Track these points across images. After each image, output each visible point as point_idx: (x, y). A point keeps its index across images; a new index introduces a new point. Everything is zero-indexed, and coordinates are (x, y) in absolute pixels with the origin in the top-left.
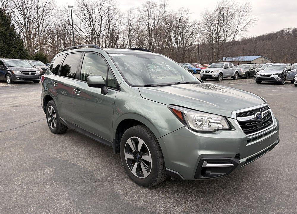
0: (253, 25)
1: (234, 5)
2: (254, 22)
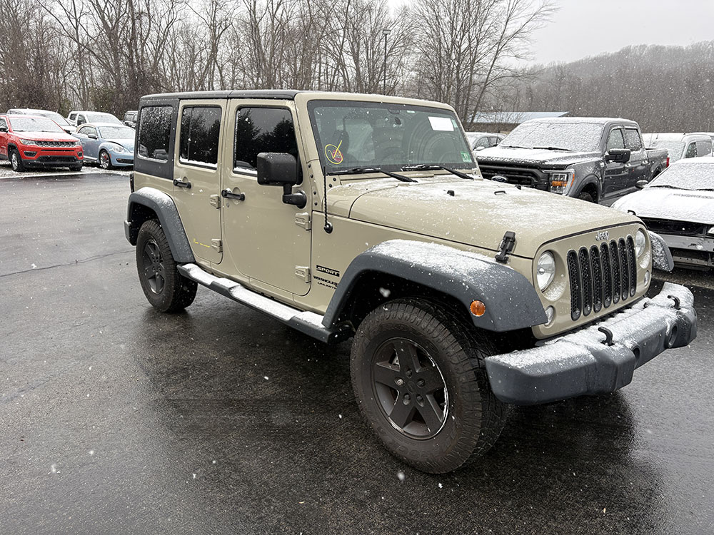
0: (545, 23)
2: (547, 15)
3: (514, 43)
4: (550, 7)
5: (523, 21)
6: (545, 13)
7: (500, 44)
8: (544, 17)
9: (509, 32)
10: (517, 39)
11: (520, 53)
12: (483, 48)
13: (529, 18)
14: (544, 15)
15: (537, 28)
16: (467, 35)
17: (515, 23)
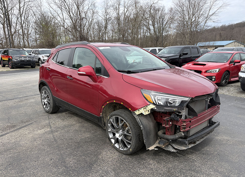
0: (224, 10)
6: (224, 6)
7: (207, 18)
9: (210, 14)
10: (214, 16)
11: (215, 20)
12: (200, 20)
14: (224, 7)
16: (194, 16)
17: (213, 10)
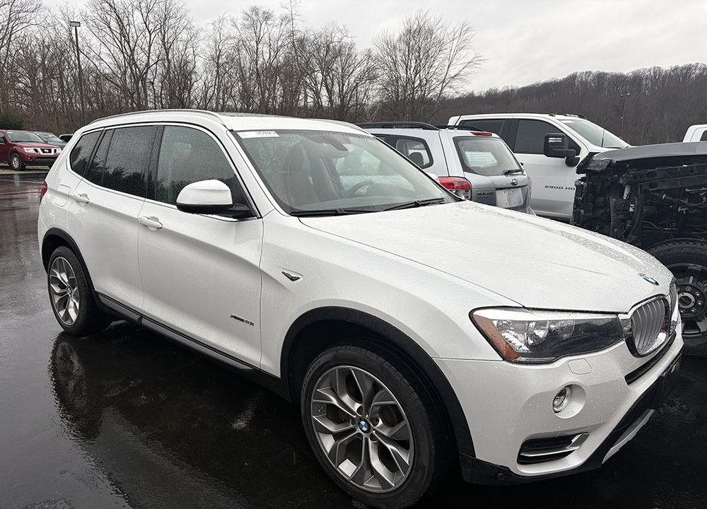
0: (476, 70)
1: (440, 25)
2: (478, 64)
3: (455, 83)
4: (481, 58)
5: (460, 67)
6: (478, 62)
7: (444, 83)
8: (476, 65)
9: (450, 75)
10: (457, 80)
13: (465, 65)
15: (470, 73)
16: (418, 75)
17: (454, 69)
